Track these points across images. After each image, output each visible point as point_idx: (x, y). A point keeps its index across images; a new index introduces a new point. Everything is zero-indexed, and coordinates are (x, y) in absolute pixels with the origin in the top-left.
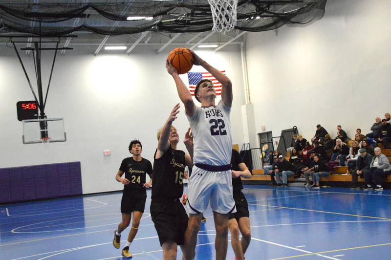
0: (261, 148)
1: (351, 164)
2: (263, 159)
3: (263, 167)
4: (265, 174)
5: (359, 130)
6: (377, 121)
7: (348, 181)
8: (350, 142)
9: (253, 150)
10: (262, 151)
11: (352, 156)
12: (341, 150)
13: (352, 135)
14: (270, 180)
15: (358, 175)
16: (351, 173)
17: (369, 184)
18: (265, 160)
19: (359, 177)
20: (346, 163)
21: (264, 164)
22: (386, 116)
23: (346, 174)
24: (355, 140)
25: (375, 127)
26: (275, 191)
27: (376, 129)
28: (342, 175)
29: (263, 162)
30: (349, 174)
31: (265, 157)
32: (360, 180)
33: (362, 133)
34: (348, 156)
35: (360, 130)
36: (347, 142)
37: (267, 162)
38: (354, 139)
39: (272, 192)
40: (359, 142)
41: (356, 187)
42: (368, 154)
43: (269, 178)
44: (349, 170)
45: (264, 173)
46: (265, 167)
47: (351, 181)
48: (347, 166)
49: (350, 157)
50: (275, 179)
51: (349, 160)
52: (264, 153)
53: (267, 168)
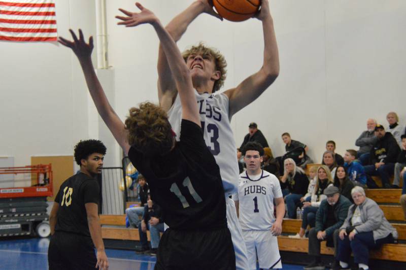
0: (124, 168)
1: (309, 214)
2: (126, 191)
3: (125, 208)
4: (128, 225)
5: (332, 144)
6: (369, 128)
7: (302, 250)
8: (311, 168)
9: (106, 170)
10: (125, 175)
11: (314, 197)
12: (293, 183)
13: (318, 153)
14: (138, 238)
15: (320, 240)
16: (307, 234)
17: (343, 261)
18: (131, 194)
19: (323, 244)
20: (300, 212)
21: (128, 203)
22: (388, 117)
23: (298, 236)
24: (323, 163)
25: (366, 139)
26: (147, 264)
27: (367, 144)
28: (290, 237)
29: (127, 199)
30: (304, 237)
31: (132, 188)
32: (324, 249)
33: (337, 151)
34: (305, 198)
35: (334, 143)
36: (305, 168)
37: (135, 199)
38: (320, 162)
39: (139, 265)
40: (331, 167)
41: (316, 265)
42: (343, 197)
43: (135, 235)
44: (304, 227)
45: (125, 223)
46: (128, 209)
47: (307, 250)
48: (301, 220)
49: (309, 200)
50: (149, 239)
51: (306, 204)
52: (129, 179)
53: (133, 212)
